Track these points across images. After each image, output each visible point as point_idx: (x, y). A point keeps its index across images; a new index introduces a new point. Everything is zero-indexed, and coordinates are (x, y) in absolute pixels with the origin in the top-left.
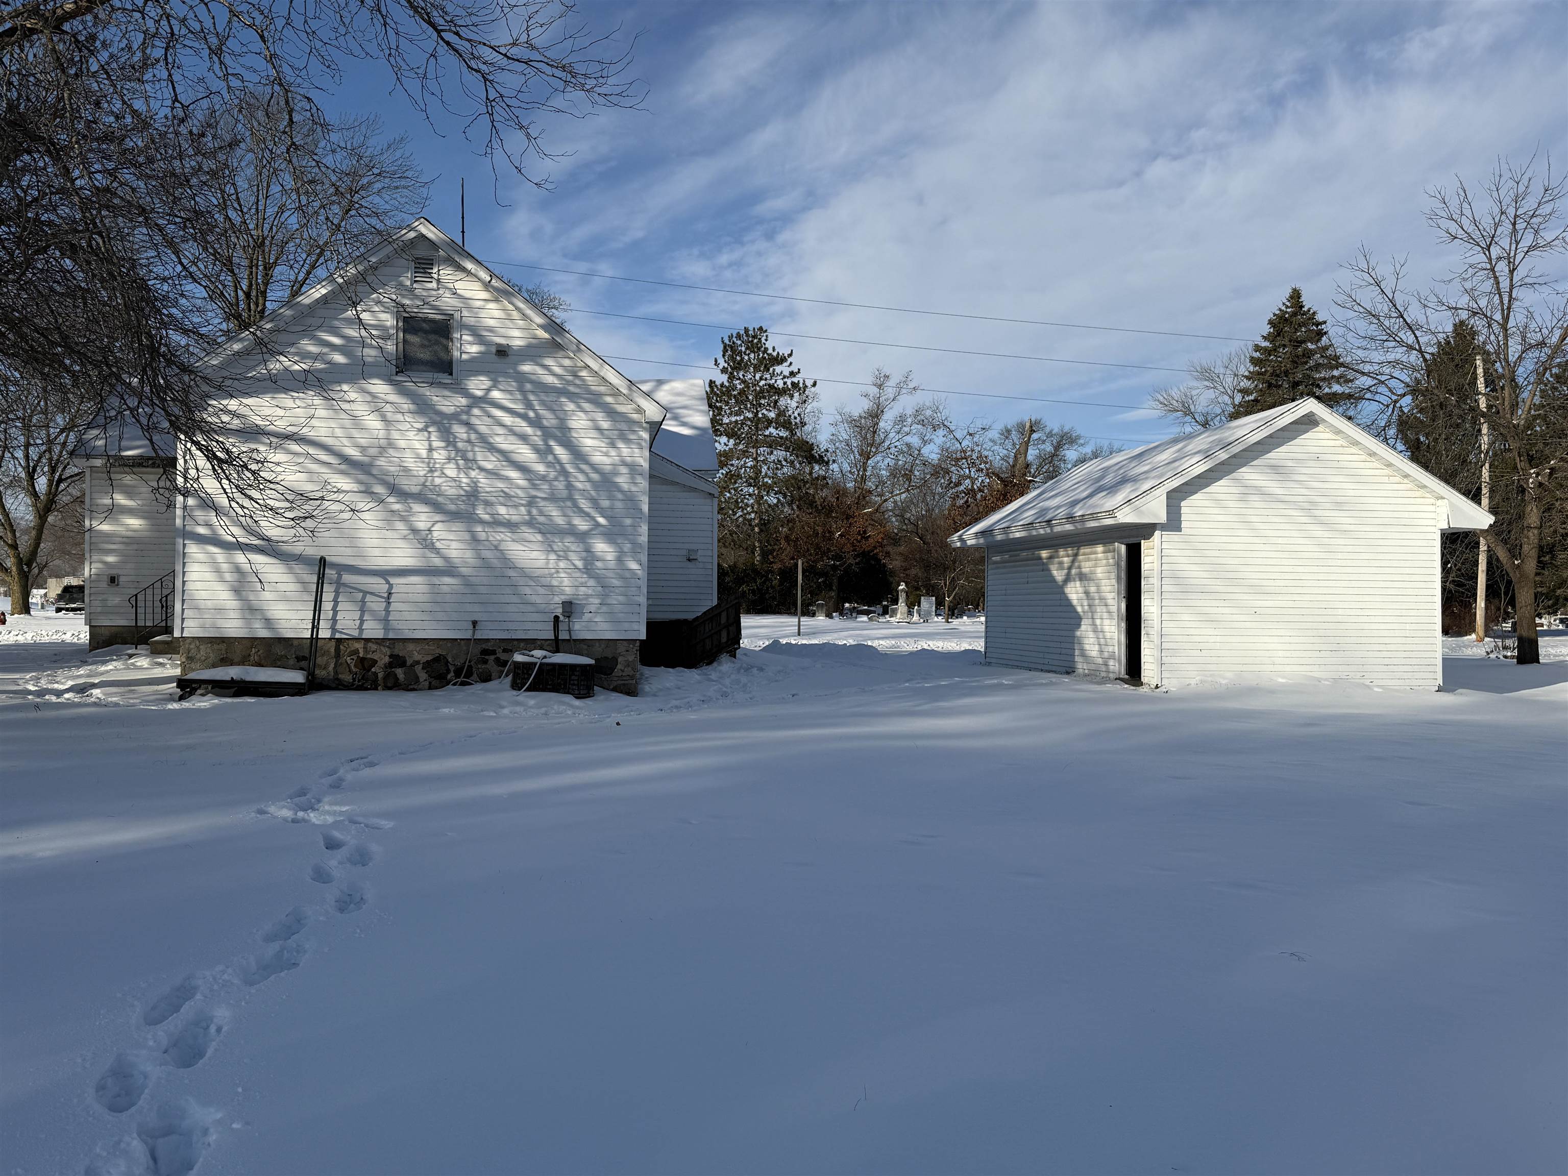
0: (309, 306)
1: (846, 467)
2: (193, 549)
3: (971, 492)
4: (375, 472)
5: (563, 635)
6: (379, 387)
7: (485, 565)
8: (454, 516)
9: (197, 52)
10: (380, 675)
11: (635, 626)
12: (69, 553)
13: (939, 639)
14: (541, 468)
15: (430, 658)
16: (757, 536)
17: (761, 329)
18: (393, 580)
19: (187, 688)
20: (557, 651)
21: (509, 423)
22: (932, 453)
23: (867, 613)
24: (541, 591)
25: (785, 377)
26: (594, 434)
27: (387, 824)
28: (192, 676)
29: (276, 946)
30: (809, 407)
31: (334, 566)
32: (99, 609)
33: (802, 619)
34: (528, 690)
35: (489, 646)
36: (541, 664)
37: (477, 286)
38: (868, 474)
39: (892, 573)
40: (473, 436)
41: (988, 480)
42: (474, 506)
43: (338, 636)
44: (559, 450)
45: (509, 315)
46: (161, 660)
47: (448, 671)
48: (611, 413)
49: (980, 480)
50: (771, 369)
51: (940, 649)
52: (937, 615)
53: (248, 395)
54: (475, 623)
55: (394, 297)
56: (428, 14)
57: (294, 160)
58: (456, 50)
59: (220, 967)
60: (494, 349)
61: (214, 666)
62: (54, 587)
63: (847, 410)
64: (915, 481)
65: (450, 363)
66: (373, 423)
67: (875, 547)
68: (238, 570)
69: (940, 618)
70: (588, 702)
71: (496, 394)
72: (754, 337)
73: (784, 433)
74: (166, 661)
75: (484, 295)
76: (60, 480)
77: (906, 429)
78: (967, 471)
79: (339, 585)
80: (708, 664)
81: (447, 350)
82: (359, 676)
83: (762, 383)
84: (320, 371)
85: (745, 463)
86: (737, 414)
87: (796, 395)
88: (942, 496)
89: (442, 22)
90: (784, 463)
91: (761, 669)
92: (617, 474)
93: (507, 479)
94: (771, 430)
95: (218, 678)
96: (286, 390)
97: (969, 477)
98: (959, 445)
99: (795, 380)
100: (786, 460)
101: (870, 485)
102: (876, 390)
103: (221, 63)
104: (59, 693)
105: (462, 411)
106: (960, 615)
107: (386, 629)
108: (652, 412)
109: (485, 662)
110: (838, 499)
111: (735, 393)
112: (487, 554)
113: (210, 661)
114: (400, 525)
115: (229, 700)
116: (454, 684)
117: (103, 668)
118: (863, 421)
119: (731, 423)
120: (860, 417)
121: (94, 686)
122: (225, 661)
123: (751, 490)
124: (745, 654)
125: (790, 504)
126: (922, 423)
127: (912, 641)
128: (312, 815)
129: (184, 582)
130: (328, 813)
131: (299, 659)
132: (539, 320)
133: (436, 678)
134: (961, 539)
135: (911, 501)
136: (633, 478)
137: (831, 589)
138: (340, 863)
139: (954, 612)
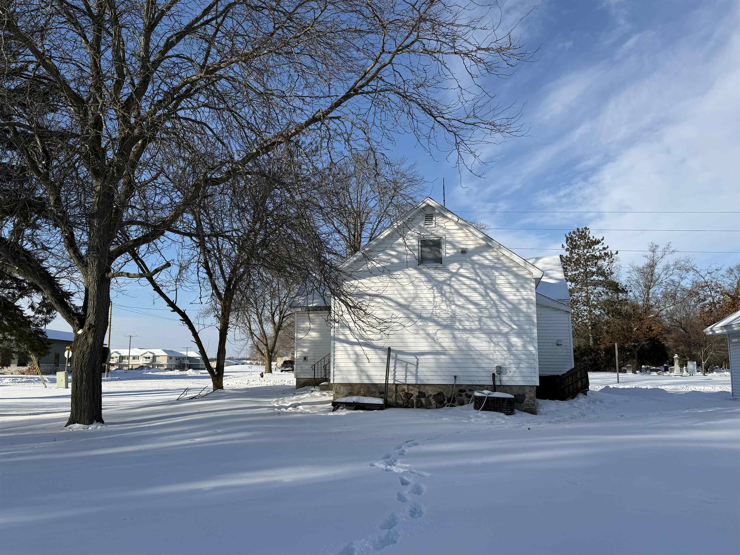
0: (382, 240)
1: (637, 294)
2: (338, 345)
3: (713, 304)
4: (410, 309)
5: (498, 383)
6: (412, 272)
7: (460, 350)
8: (445, 327)
9: (339, 141)
10: (415, 401)
11: (534, 379)
12: (286, 347)
13: (701, 385)
14: (483, 303)
15: (436, 393)
16: (590, 331)
17: (586, 228)
18: (418, 357)
19: (336, 405)
20: (495, 391)
21: (468, 283)
22: (687, 284)
23: (656, 371)
24: (487, 361)
25: (600, 250)
26: (508, 285)
27: (428, 475)
28: (337, 401)
29: (386, 531)
30: (614, 265)
31: (394, 351)
32: (300, 371)
33: (620, 374)
34: (482, 410)
35: (462, 388)
36: (488, 397)
37: (452, 223)
38: (650, 296)
39: (668, 349)
40: (453, 290)
41: (722, 297)
42: (455, 322)
43: (396, 383)
44: (492, 294)
45: (467, 235)
46: (324, 393)
47: (444, 400)
48: (516, 276)
49: (718, 297)
50: (592, 247)
51: (702, 391)
52: (698, 371)
53: (361, 278)
54: (455, 377)
55: (419, 232)
56: (430, 111)
57: (378, 180)
58: (442, 124)
59: (363, 540)
60: (460, 250)
61: (346, 396)
62: (280, 361)
63: (635, 264)
64: (678, 299)
65: (441, 259)
66: (410, 288)
67: (657, 335)
68: (356, 354)
69: (699, 373)
70: (512, 417)
71: (462, 271)
72: (582, 232)
73: (601, 279)
74: (326, 393)
75: (456, 227)
76: (284, 317)
77: (671, 272)
78: (709, 293)
79: (396, 359)
80: (573, 398)
81: (440, 253)
82: (406, 402)
83: (588, 254)
84: (389, 266)
85: (581, 294)
86: (577, 270)
87: (607, 259)
88: (695, 306)
89: (436, 113)
90: (602, 293)
91: (601, 402)
92: (520, 304)
93: (468, 309)
94: (594, 277)
95: (348, 401)
96: (375, 276)
97: (711, 296)
98: (703, 279)
99: (606, 251)
100: (603, 292)
101: (652, 302)
102: (652, 253)
103: (349, 144)
104: (286, 408)
105: (448, 279)
106: (712, 371)
107: (417, 379)
108: (537, 274)
109: (461, 396)
110: (634, 310)
111: (574, 260)
112: (460, 344)
113: (345, 394)
114: (421, 332)
115: (353, 411)
116: (447, 406)
117: (302, 397)
118: (645, 269)
119: (572, 275)
120: (644, 268)
121: (299, 404)
122: (351, 394)
123: (585, 308)
124: (592, 394)
125: (608, 314)
126: (680, 269)
127: (685, 386)
128: (393, 468)
129: (334, 359)
130: (400, 467)
131: (380, 393)
132: (481, 236)
133: (439, 403)
134: (712, 330)
135: (677, 310)
136: (528, 306)
137: (634, 358)
138: (409, 492)
139: (708, 369)
